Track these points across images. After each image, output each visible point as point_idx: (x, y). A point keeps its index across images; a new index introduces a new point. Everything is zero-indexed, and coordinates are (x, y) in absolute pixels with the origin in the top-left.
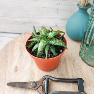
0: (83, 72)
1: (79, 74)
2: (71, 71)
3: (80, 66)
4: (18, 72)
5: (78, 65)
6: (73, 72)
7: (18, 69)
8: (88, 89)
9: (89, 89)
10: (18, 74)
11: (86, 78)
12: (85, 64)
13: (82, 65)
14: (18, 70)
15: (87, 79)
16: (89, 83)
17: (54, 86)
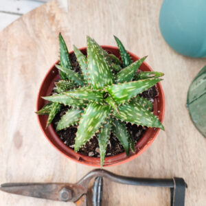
0: (187, 156)
1: (177, 160)
2: (159, 153)
3: (183, 137)
4: (25, 148)
5: (178, 135)
6: (163, 156)
7: (24, 139)
8: (192, 201)
9: (194, 201)
10: (25, 155)
11: (191, 173)
12: (197, 132)
13: (188, 133)
14: (24, 143)
15: (194, 174)
16: (198, 184)
17: (114, 192)
